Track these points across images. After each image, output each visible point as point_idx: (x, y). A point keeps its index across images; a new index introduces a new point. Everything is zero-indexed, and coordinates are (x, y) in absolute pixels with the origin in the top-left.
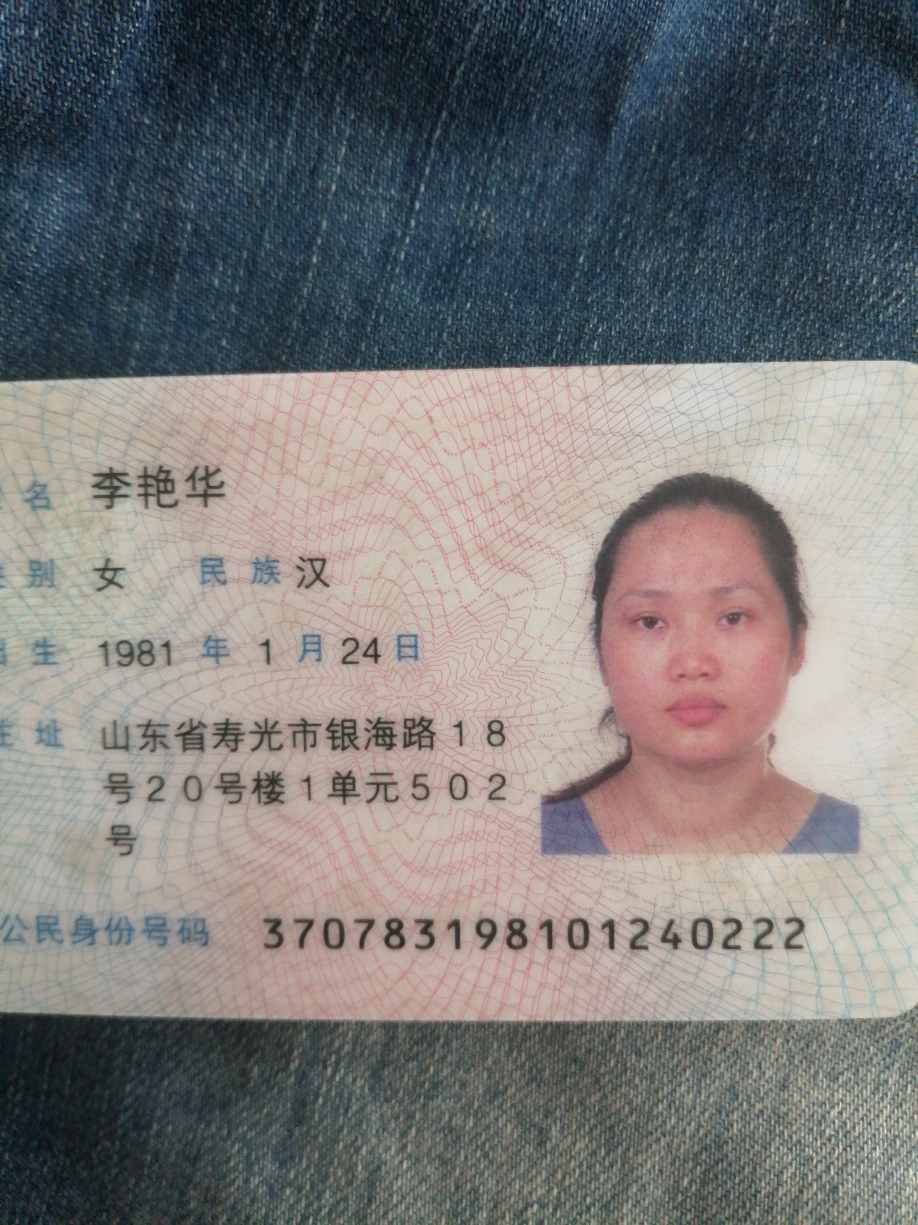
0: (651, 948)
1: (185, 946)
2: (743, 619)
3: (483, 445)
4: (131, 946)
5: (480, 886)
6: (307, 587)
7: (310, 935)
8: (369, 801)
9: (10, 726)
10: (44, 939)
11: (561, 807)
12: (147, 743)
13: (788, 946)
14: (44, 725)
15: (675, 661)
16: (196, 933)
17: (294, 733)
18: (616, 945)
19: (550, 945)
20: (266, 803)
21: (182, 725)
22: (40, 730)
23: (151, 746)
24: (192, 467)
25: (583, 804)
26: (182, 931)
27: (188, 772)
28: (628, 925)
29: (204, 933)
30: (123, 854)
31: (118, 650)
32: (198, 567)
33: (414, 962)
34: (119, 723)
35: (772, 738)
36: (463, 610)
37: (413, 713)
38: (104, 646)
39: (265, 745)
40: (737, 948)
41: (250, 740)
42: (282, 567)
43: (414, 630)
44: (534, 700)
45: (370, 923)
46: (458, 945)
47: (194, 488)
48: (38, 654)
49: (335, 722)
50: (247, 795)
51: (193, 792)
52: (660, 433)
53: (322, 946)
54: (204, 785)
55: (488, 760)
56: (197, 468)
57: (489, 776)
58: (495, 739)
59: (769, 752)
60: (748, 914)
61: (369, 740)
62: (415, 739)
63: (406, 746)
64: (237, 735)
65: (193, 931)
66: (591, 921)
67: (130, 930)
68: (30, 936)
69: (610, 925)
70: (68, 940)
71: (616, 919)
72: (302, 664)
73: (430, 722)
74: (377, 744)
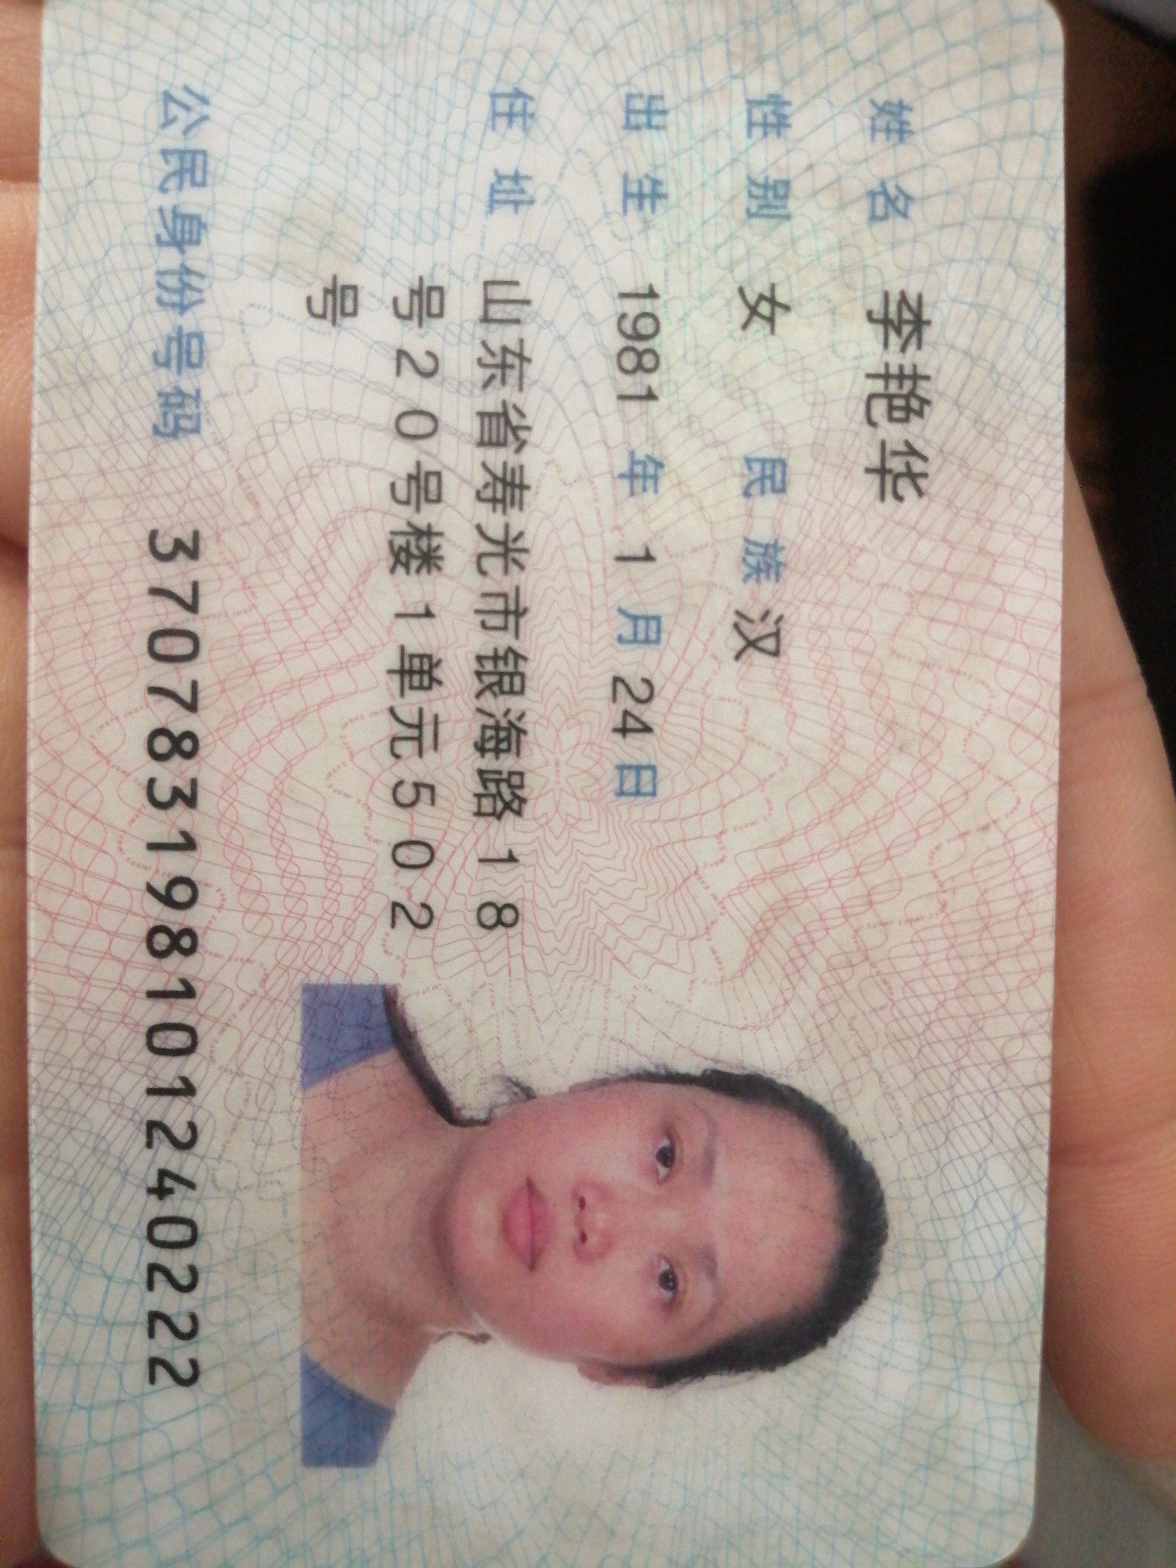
0: (149, 1153)
1: (154, 396)
2: (667, 1294)
3: (944, 906)
4: (154, 306)
5: (253, 884)
6: (736, 626)
7: (172, 605)
8: (392, 711)
9: (525, 129)
10: (167, 161)
11: (379, 1016)
12: (492, 354)
13: (154, 1362)
14: (526, 184)
15: (605, 1193)
16: (177, 418)
17: (505, 596)
18: (153, 1099)
19: (153, 995)
20: (391, 544)
21: (522, 415)
22: (516, 177)
23: (489, 360)
24: (927, 452)
25: (382, 1049)
26: (179, 392)
27: (445, 418)
28: (186, 1118)
29: (176, 432)
30: (309, 300)
31: (645, 315)
32: (772, 453)
33: (127, 774)
34: (526, 308)
35: (483, 1338)
36: (693, 869)
37: (532, 786)
38: (652, 294)
39: (487, 547)
40: (150, 1286)
41: (495, 525)
42: (768, 587)
43: (664, 789)
44: (548, 975)
45: (192, 707)
46: (154, 847)
47: (895, 453)
48: (640, 183)
49: (521, 663)
50: (407, 512)
51: (410, 425)
52: (949, 1171)
53: (155, 625)
54: (423, 443)
55: (455, 901)
56: (925, 459)
57: (430, 903)
58: (489, 915)
59: (462, 1334)
60: (205, 1303)
61: (491, 715)
62: (492, 788)
63: (481, 772)
64: (503, 501)
65: (179, 411)
66: (194, 1059)
67: (183, 308)
68: (173, 138)
69: (188, 1089)
70: (167, 201)
71: (197, 1100)
72: (614, 612)
73: (519, 813)
74: (484, 728)
